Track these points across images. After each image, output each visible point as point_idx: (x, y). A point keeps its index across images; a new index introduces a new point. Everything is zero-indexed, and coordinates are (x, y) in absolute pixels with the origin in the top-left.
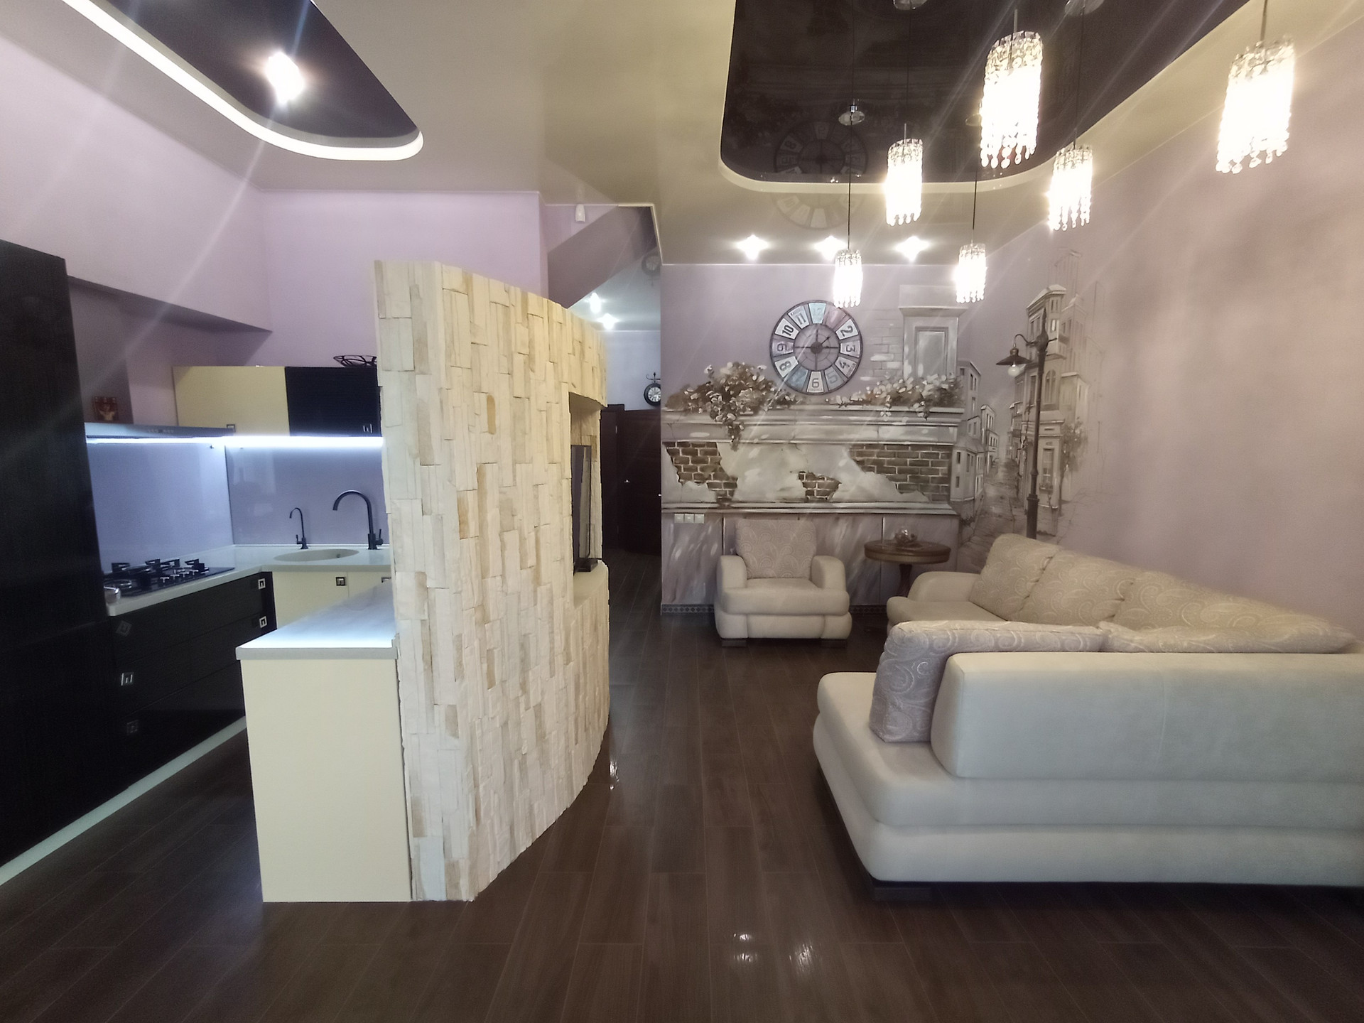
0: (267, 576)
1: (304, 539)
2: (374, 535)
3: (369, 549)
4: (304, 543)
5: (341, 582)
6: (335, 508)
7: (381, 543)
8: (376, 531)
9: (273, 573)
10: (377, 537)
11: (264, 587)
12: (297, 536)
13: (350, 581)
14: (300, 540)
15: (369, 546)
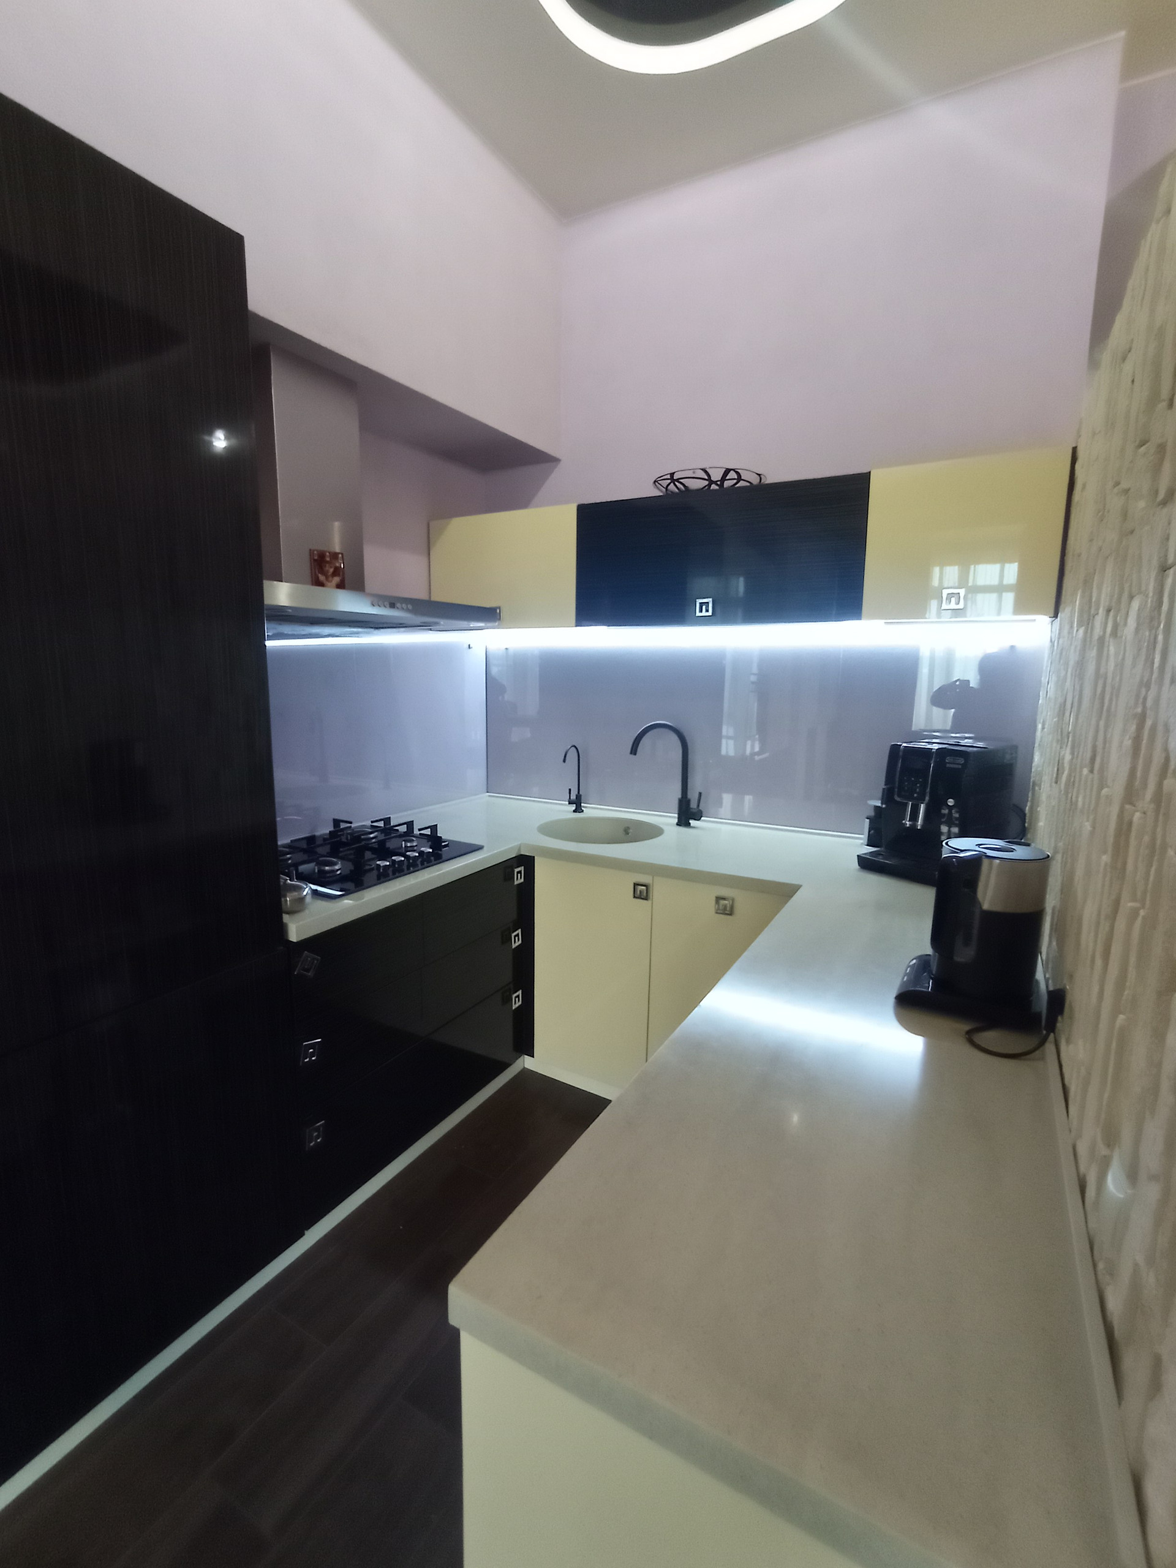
0: (526, 862)
1: (579, 797)
2: (688, 802)
3: (677, 824)
4: (577, 803)
5: (641, 892)
6: (634, 751)
7: (698, 816)
8: (693, 796)
9: (536, 858)
10: (693, 805)
11: (522, 880)
12: (570, 790)
13: (657, 893)
14: (573, 797)
15: (679, 818)
